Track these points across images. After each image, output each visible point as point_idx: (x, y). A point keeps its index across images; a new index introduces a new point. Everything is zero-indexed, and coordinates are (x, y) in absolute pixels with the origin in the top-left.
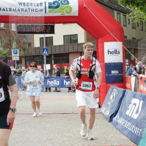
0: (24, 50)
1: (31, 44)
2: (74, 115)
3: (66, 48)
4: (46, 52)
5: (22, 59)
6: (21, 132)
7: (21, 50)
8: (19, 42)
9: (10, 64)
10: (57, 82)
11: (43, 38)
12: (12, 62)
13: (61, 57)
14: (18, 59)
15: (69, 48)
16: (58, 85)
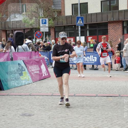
0: (54, 19)
1: (61, 12)
2: (121, 98)
3: (105, 16)
4: (81, 22)
5: (51, 30)
6: (62, 117)
7: (51, 19)
8: (48, 9)
9: (38, 36)
10: (94, 58)
11: (78, 4)
12: (40, 34)
13: (98, 27)
14: (47, 30)
15: (107, 16)
16: (95, 62)
